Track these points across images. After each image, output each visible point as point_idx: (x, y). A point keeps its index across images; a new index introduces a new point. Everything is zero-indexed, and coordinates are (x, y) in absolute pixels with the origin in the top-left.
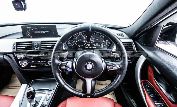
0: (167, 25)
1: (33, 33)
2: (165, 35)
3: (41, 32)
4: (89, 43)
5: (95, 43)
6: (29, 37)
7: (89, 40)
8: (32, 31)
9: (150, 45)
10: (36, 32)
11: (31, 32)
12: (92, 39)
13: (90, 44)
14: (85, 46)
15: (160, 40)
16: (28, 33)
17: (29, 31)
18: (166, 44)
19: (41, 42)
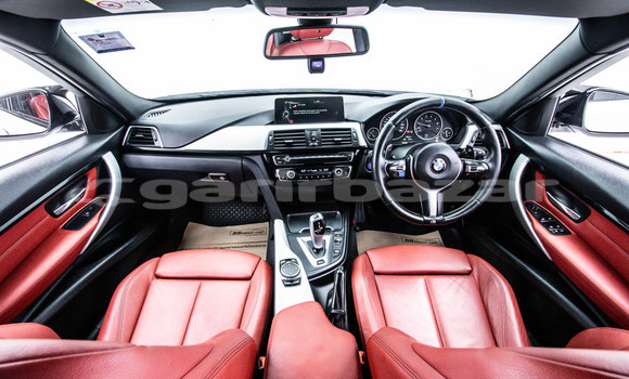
0: (568, 94)
1: (295, 112)
2: (565, 115)
3: (313, 112)
4: (409, 134)
5: (422, 134)
6: (286, 122)
7: (411, 128)
8: (295, 109)
9: (537, 132)
10: (303, 112)
11: (291, 111)
12: (418, 126)
13: (413, 136)
14: (401, 140)
15: (555, 124)
16: (286, 114)
17: (288, 109)
18: (567, 131)
19: (322, 130)
